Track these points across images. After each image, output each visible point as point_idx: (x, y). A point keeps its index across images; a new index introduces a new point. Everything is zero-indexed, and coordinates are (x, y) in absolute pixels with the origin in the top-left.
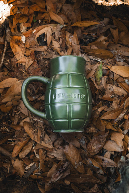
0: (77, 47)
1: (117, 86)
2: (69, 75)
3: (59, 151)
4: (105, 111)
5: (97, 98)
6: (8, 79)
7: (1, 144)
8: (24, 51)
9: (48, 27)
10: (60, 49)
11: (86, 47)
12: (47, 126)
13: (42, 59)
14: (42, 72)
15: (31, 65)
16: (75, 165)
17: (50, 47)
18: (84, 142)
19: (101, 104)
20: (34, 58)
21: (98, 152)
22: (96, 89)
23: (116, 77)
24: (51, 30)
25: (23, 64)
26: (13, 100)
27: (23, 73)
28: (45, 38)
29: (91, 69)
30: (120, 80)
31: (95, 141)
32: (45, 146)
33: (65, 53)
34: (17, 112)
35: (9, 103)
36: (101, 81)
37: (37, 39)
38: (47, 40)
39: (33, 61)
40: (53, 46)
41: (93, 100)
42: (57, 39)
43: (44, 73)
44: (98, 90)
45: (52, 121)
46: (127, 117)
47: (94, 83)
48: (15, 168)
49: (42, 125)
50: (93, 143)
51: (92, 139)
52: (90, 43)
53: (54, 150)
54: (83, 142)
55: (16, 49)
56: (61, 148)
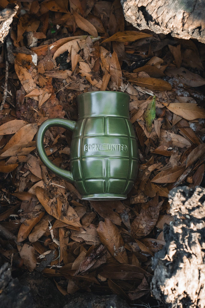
0: (118, 73)
1: (178, 133)
2: (105, 118)
3: (89, 230)
4: (158, 170)
5: (147, 152)
6: (11, 121)
7: (1, 220)
8: (36, 78)
9: (73, 41)
10: (91, 75)
11: (132, 74)
12: (71, 193)
13: (63, 91)
14: (64, 112)
15: (47, 100)
16: (114, 252)
17: (75, 71)
18: (127, 217)
19: (153, 160)
20: (51, 90)
21: (149, 233)
22: (145, 138)
23: (175, 119)
24: (77, 45)
25: (35, 99)
26: (18, 154)
27: (35, 112)
28: (68, 58)
29: (139, 108)
30: (183, 124)
31: (144, 217)
32: (68, 223)
33: (98, 81)
34: (23, 173)
35: (13, 159)
36: (153, 126)
37: (57, 59)
38: (71, 61)
39: (50, 95)
40: (80, 71)
41: (141, 155)
42: (87, 59)
43: (68, 113)
44: (148, 139)
45: (82, 181)
46: (192, 179)
47: (143, 128)
48: (23, 258)
49: (63, 192)
50: (141, 220)
51: (139, 214)
52: (136, 68)
53: (82, 229)
54: (125, 216)
55: (23, 75)
56: (93, 227)
